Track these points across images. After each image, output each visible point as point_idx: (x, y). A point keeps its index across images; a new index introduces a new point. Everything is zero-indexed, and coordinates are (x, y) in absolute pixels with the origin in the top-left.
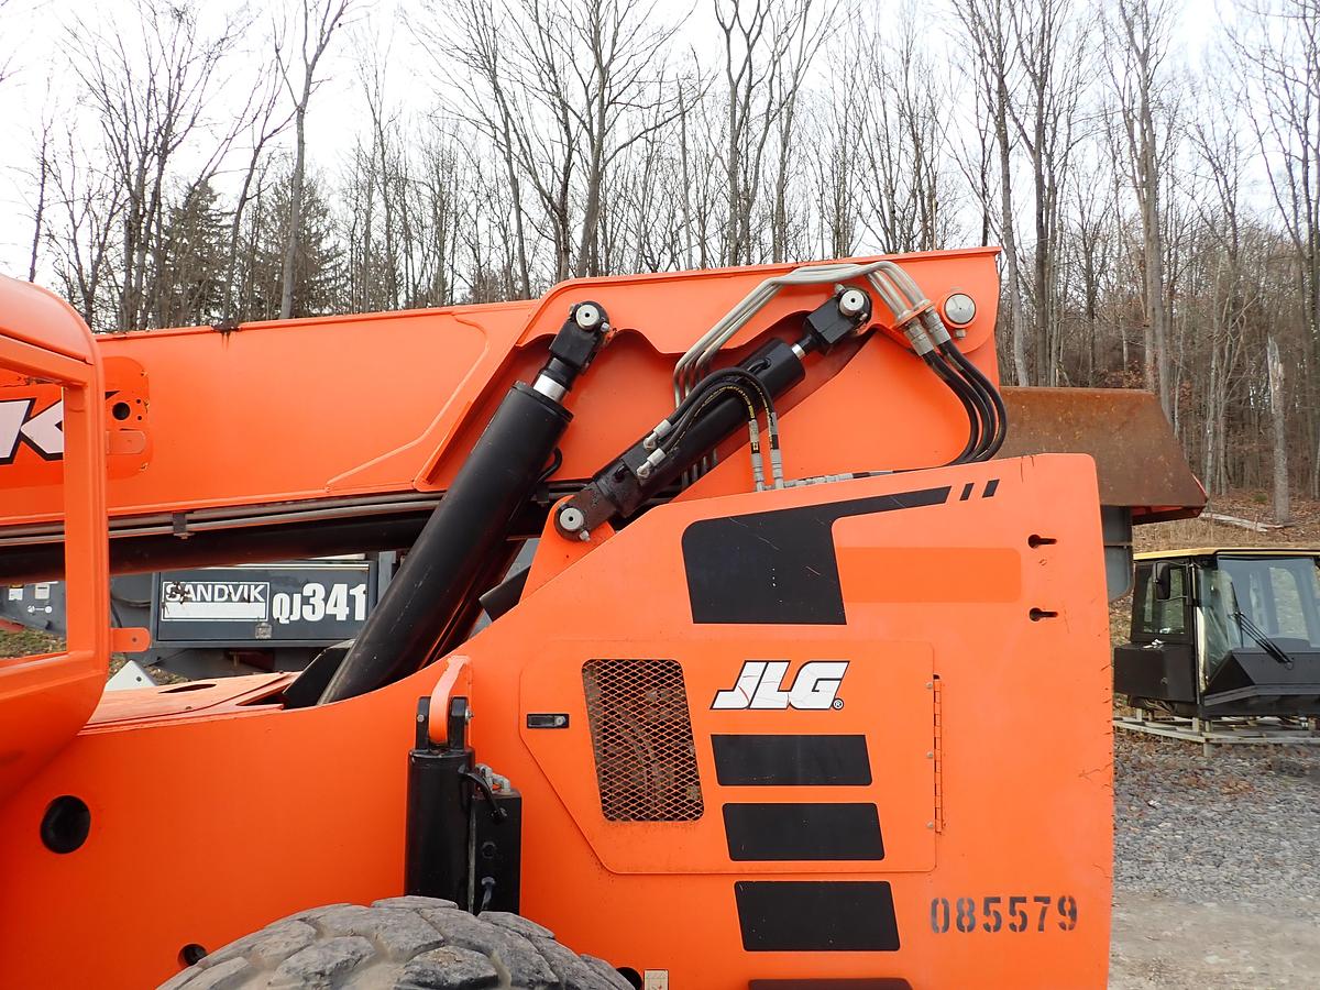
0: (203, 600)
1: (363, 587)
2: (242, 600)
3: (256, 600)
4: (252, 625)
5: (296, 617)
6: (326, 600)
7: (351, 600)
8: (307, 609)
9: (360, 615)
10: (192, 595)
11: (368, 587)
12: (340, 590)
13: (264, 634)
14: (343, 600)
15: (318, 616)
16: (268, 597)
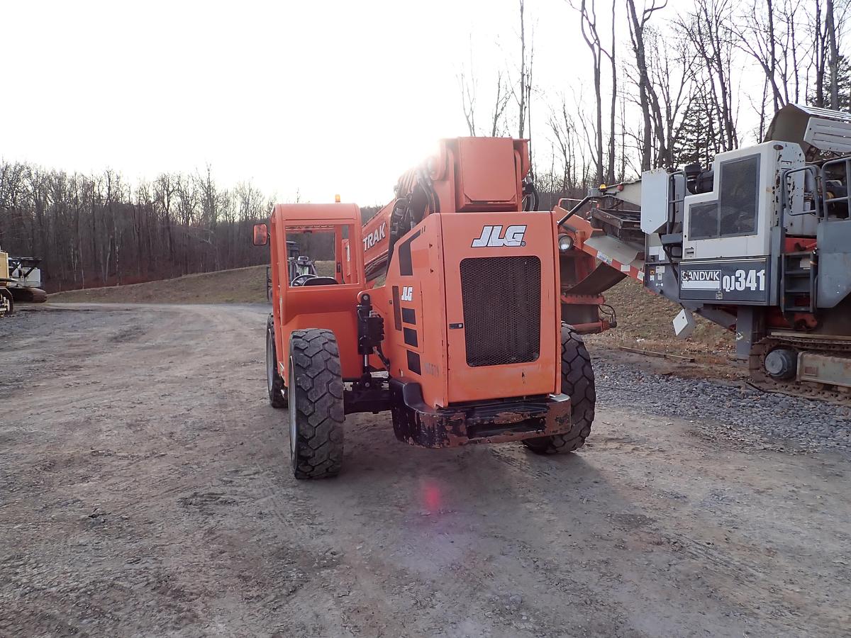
0: (696, 280)
1: (763, 271)
2: (711, 279)
3: (716, 280)
4: (714, 292)
5: (732, 289)
6: (746, 279)
7: (758, 278)
8: (738, 284)
9: (762, 288)
10: (691, 277)
11: (765, 271)
12: (752, 273)
13: (719, 297)
14: (754, 279)
15: (742, 288)
16: (721, 277)
